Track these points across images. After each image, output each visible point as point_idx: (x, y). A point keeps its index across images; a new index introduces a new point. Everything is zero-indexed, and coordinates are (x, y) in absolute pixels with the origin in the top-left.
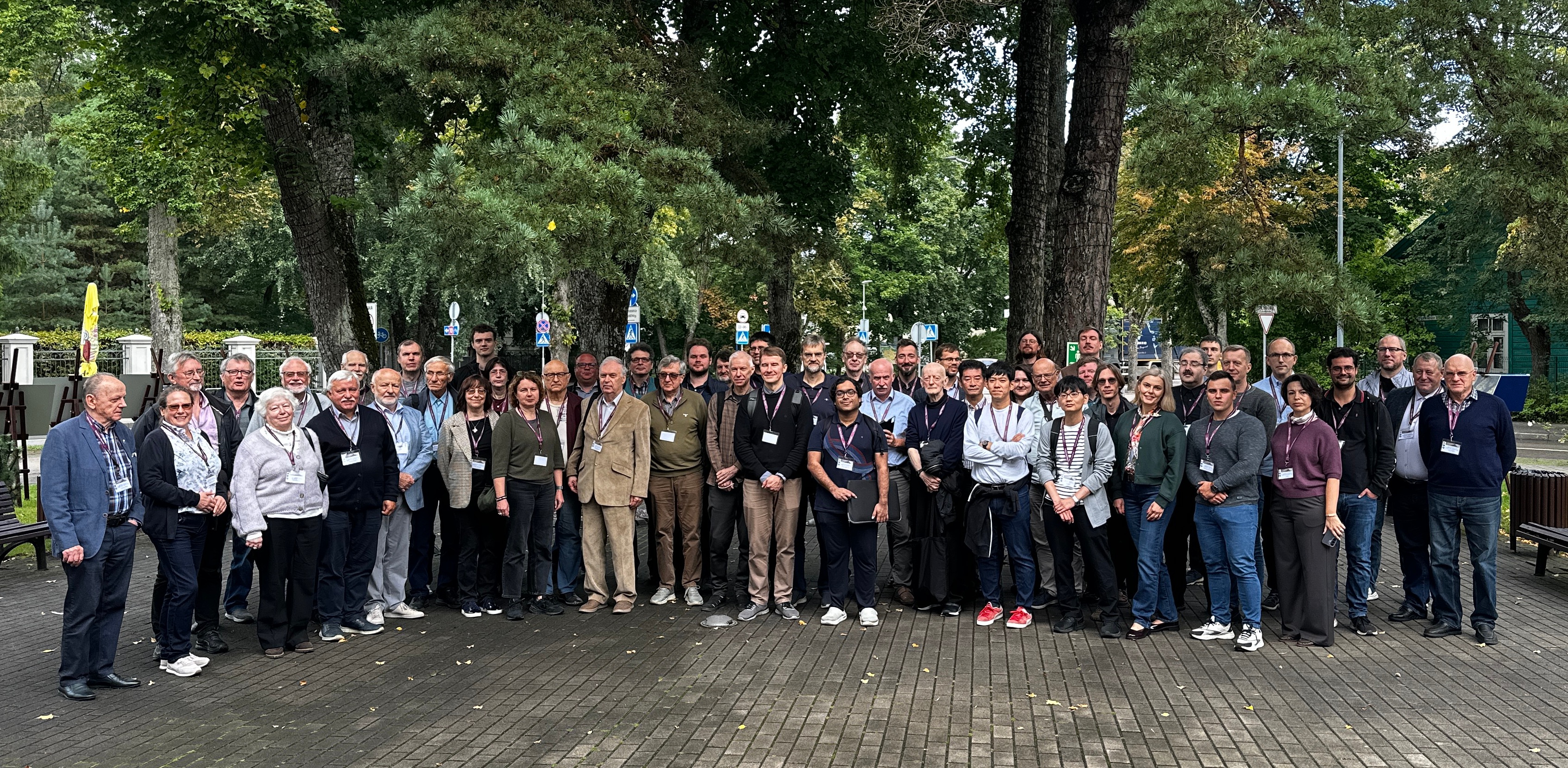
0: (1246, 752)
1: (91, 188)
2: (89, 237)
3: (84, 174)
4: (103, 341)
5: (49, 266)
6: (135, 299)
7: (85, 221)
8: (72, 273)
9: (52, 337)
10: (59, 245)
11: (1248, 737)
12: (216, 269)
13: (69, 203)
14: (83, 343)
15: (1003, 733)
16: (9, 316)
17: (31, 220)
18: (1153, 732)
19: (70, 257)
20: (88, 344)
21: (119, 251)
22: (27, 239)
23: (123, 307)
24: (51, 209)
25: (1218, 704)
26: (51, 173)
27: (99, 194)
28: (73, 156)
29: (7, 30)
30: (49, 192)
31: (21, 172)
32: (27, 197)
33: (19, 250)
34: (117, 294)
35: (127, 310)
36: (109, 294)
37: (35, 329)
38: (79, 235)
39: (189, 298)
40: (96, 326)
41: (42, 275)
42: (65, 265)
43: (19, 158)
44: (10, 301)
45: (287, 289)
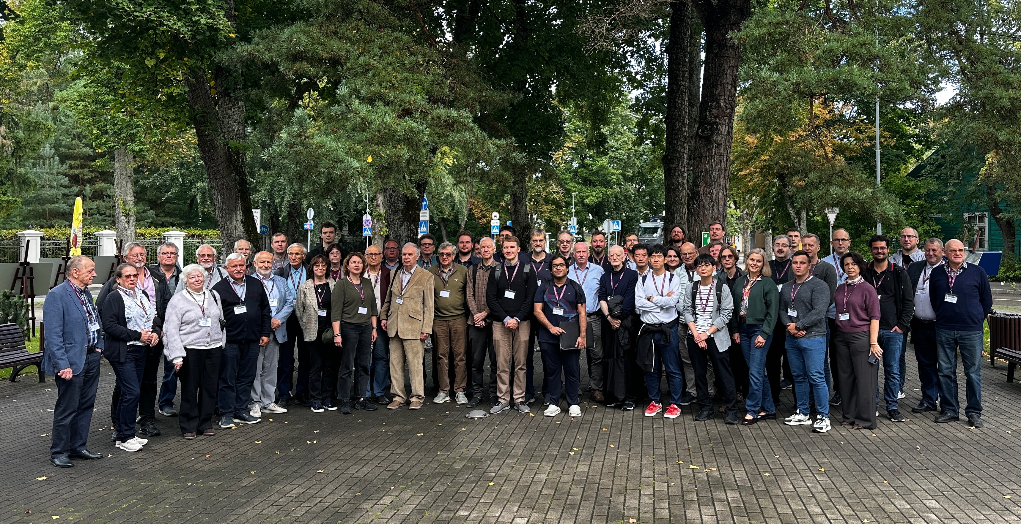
0: (819, 499)
1: (79, 137)
2: (77, 168)
3: (75, 128)
4: (85, 235)
5: (51, 187)
6: (106, 208)
7: (75, 158)
8: (66, 191)
9: (53, 232)
10: (58, 173)
11: (820, 489)
12: (158, 188)
13: (65, 147)
14: (72, 236)
15: (662, 487)
16: (25, 219)
17: (40, 157)
18: (759, 486)
19: (65, 180)
20: (76, 236)
21: (96, 177)
22: (38, 170)
23: (98, 212)
24: (53, 151)
25: (801, 467)
26: (53, 127)
27: (84, 141)
28: (67, 116)
29: (26, 37)
30: (52, 140)
31: (34, 127)
32: (38, 143)
33: (32, 177)
34: (94, 205)
35: (101, 215)
36: (90, 205)
37: (42, 227)
38: (71, 167)
39: (141, 206)
40: (81, 225)
41: (47, 192)
42: (62, 186)
43: (33, 118)
44: (26, 209)
45: (204, 201)
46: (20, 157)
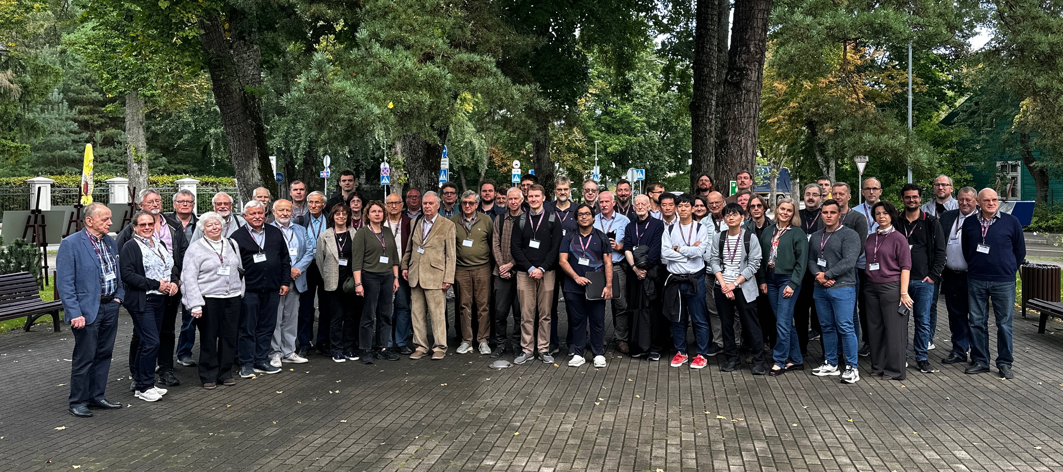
0: (848, 449)
1: (88, 81)
2: (87, 114)
3: (83, 72)
4: (96, 182)
5: (61, 133)
6: (117, 154)
7: (84, 103)
8: (76, 137)
9: (63, 179)
10: (67, 119)
11: (849, 440)
12: (170, 134)
13: (73, 91)
14: (83, 183)
15: (688, 437)
16: (34, 165)
17: (49, 102)
18: (788, 437)
19: (75, 126)
20: (87, 184)
21: (106, 123)
22: (46, 115)
23: (109, 159)
24: (62, 95)
25: (830, 418)
26: (62, 71)
27: (93, 85)
28: (76, 60)
30: (60, 84)
31: (42, 71)
33: (41, 123)
34: (105, 151)
35: (112, 161)
36: (101, 151)
37: (52, 174)
38: (80, 112)
39: (153, 153)
40: (91, 172)
41: (56, 138)
42: (71, 132)
43: (40, 62)
44: (35, 156)
45: (217, 147)
46: (28, 102)
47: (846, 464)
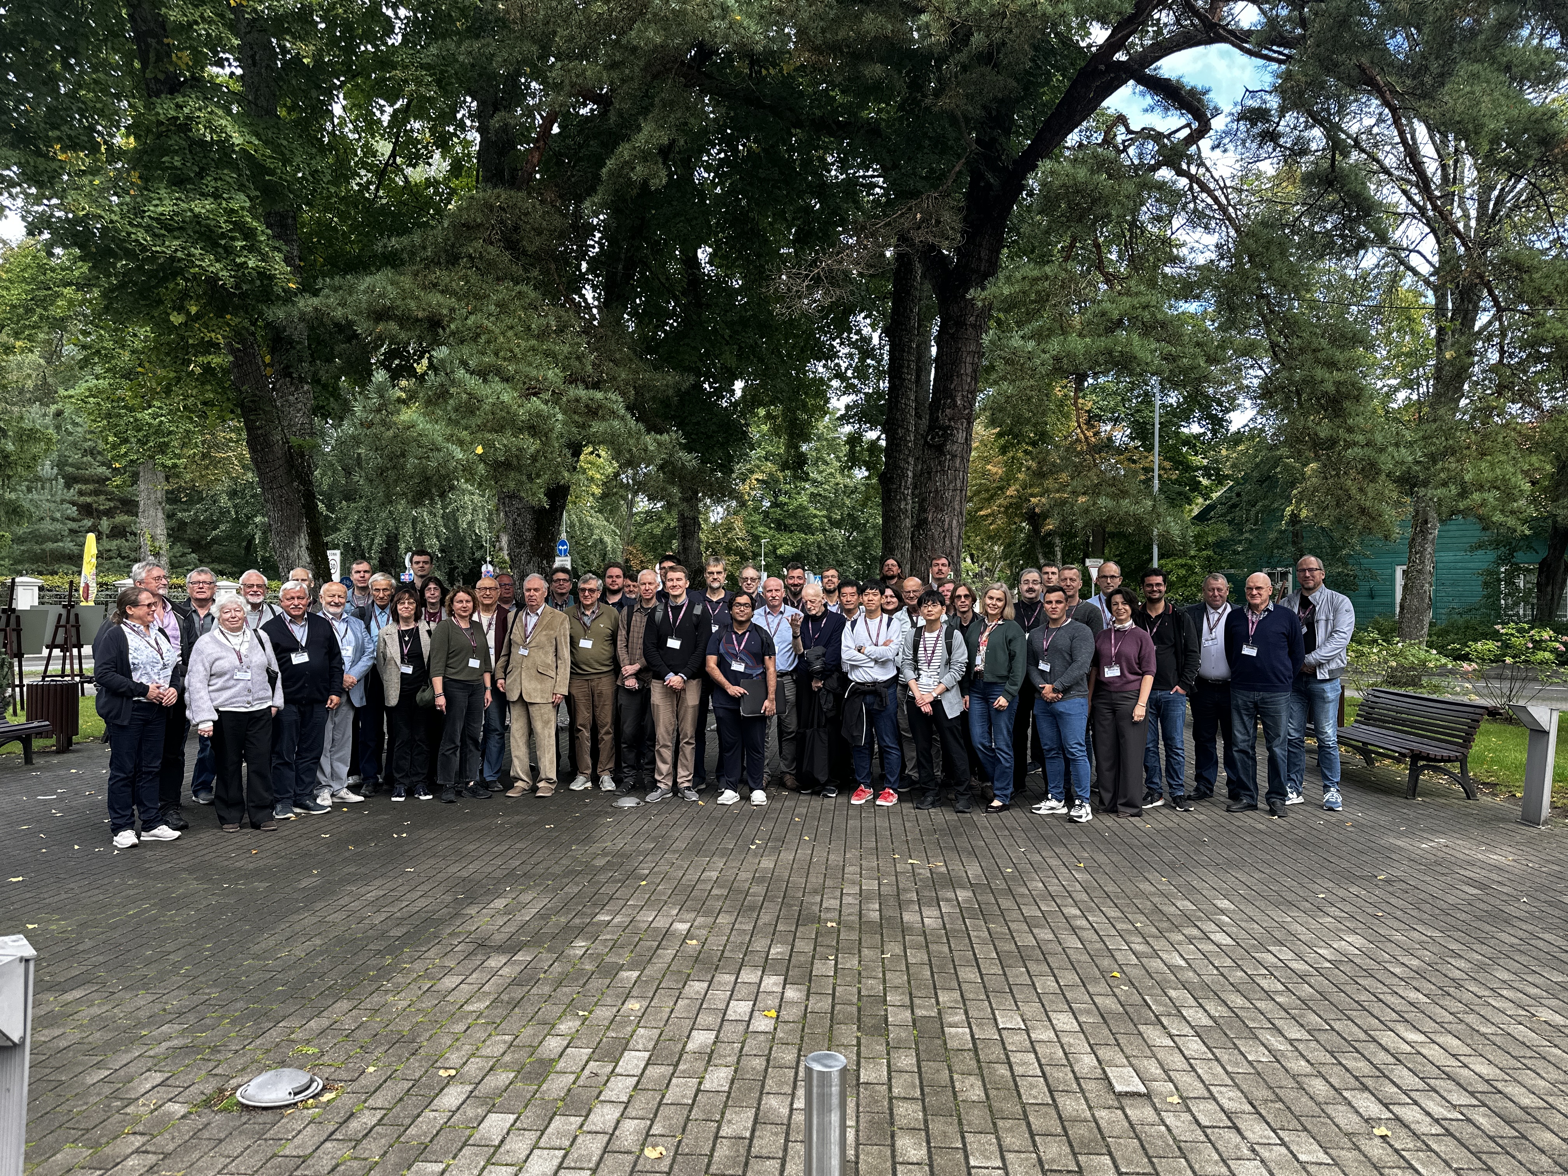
0: (1077, 899)
1: (92, 452)
2: (90, 495)
3: (85, 440)
4: (101, 585)
5: (53, 519)
6: (130, 549)
7: (86, 481)
8: (74, 525)
9: (56, 580)
10: (63, 501)
11: (1079, 887)
12: (201, 524)
13: (72, 465)
14: (82, 585)
15: (870, 885)
16: (17, 562)
17: (38, 479)
18: (999, 884)
19: (73, 511)
20: (87, 586)
21: (116, 508)
22: (34, 495)
23: (119, 555)
24: (55, 470)
25: (1054, 862)
26: (55, 437)
27: (99, 458)
28: (76, 424)
29: (13, 307)
30: (55, 455)
31: (28, 436)
32: (34, 458)
33: (26, 505)
34: (114, 544)
35: (123, 558)
36: (107, 544)
37: (41, 573)
38: (81, 493)
39: (178, 549)
40: (94, 571)
41: (47, 526)
42: (68, 519)
43: (27, 425)
44: (17, 549)
45: (265, 542)
46: (9, 477)
47: (1075, 916)
